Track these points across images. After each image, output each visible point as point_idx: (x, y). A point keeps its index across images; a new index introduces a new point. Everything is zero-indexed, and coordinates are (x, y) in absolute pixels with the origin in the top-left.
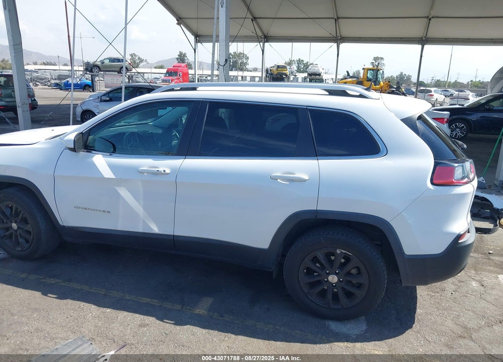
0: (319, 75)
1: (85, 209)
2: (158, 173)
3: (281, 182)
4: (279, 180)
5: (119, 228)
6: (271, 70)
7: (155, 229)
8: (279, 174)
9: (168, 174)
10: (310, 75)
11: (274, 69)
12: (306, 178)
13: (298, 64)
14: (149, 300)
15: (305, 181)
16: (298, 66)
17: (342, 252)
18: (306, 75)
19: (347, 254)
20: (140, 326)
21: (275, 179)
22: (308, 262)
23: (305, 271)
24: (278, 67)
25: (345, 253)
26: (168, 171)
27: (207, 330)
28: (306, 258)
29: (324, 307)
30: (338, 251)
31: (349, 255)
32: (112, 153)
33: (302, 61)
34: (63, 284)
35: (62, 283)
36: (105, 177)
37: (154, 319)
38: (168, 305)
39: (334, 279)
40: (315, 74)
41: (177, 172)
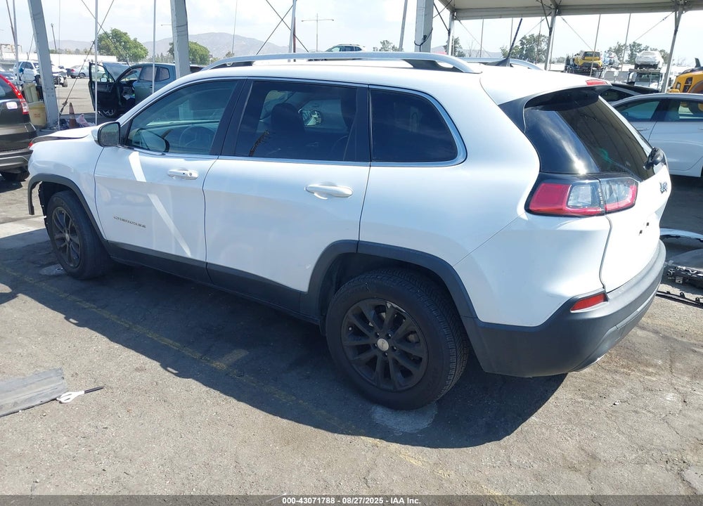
0: (655, 66)
1: (123, 220)
2: (183, 177)
3: (319, 197)
4: (315, 194)
5: (155, 247)
6: (574, 60)
7: (188, 253)
8: (316, 185)
9: (195, 178)
10: (637, 66)
11: (580, 57)
12: (348, 192)
13: (631, 50)
14: (171, 342)
15: (346, 196)
16: (632, 54)
17: (392, 306)
18: (633, 67)
19: (399, 310)
20: (137, 370)
21: (310, 191)
22: (351, 317)
23: (350, 329)
24: (586, 54)
25: (397, 309)
26: (195, 175)
27: (208, 389)
28: (350, 311)
29: (373, 385)
30: (389, 305)
31: (402, 312)
32: (165, 152)
33: (639, 45)
34: (95, 310)
35: (94, 308)
36: (138, 180)
37: (158, 364)
38: (188, 352)
39: (384, 345)
40: (648, 66)
41: (205, 176)
